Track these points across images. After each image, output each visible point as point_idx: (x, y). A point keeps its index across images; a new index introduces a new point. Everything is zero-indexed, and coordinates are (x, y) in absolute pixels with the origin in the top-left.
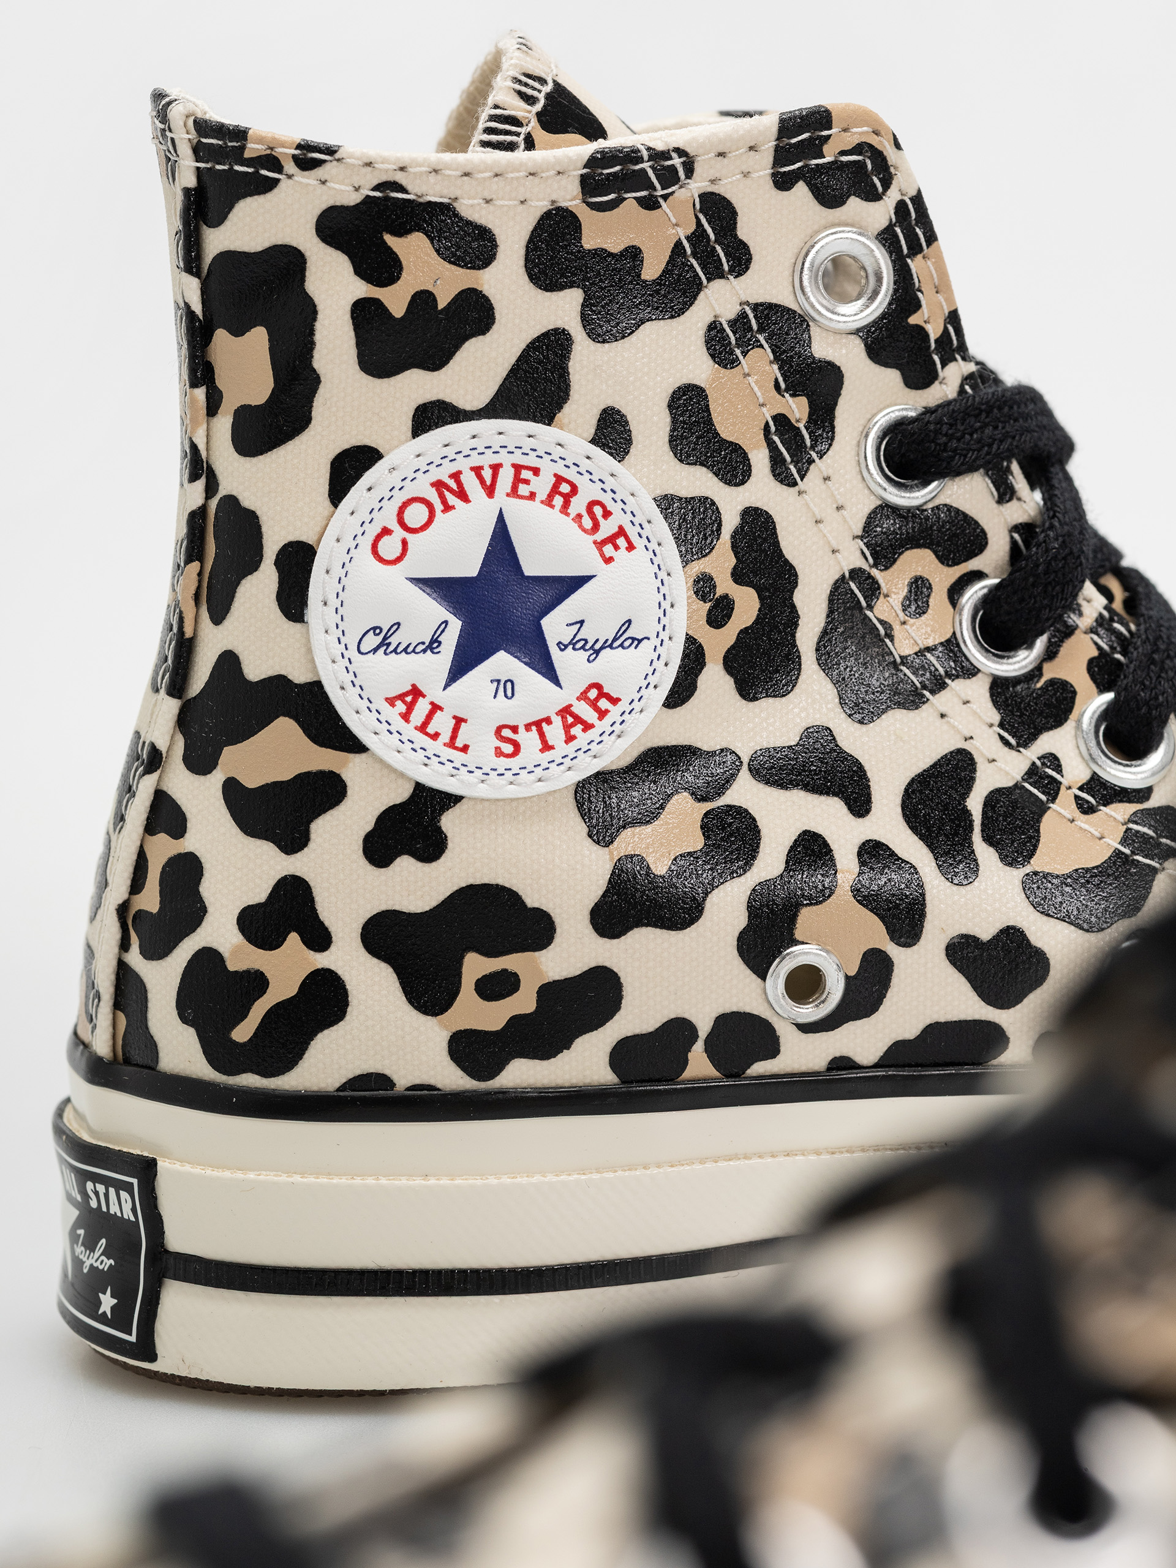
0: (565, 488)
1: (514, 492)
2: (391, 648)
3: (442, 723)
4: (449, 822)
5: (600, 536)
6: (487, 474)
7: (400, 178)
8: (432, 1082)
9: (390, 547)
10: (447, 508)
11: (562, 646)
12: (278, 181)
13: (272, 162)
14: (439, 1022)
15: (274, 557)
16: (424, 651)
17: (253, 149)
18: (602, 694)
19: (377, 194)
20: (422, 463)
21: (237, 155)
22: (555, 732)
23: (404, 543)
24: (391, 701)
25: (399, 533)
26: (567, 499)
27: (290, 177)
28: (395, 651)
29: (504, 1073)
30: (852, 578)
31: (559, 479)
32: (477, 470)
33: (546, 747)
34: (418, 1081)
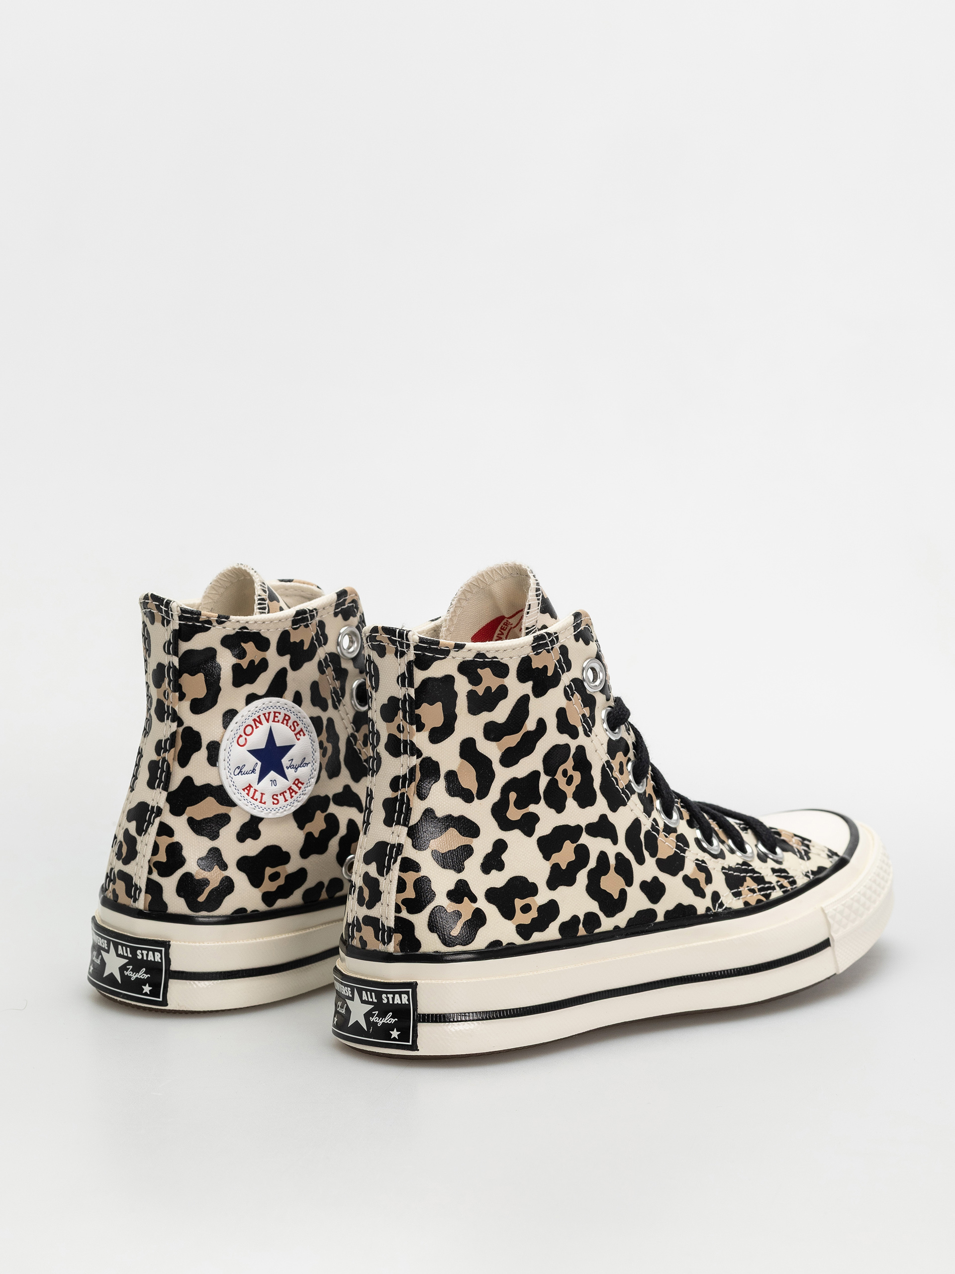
0: (287, 718)
1: (274, 721)
2: (243, 773)
3: (258, 796)
4: (261, 826)
5: (296, 732)
6: (267, 715)
7: (247, 625)
8: (257, 909)
9: (242, 741)
10: (257, 727)
11: (288, 768)
12: (210, 628)
13: (209, 622)
14: (259, 890)
15: (206, 746)
16: (251, 773)
17: (203, 618)
18: (299, 782)
19: (240, 631)
20: (250, 713)
21: (197, 620)
22: (287, 795)
23: (246, 739)
24: (244, 790)
25: (244, 736)
26: (287, 721)
27: (214, 626)
28: (244, 774)
29: (275, 904)
30: (351, 736)
31: (286, 715)
32: (264, 714)
33: (286, 800)
34: (253, 909)
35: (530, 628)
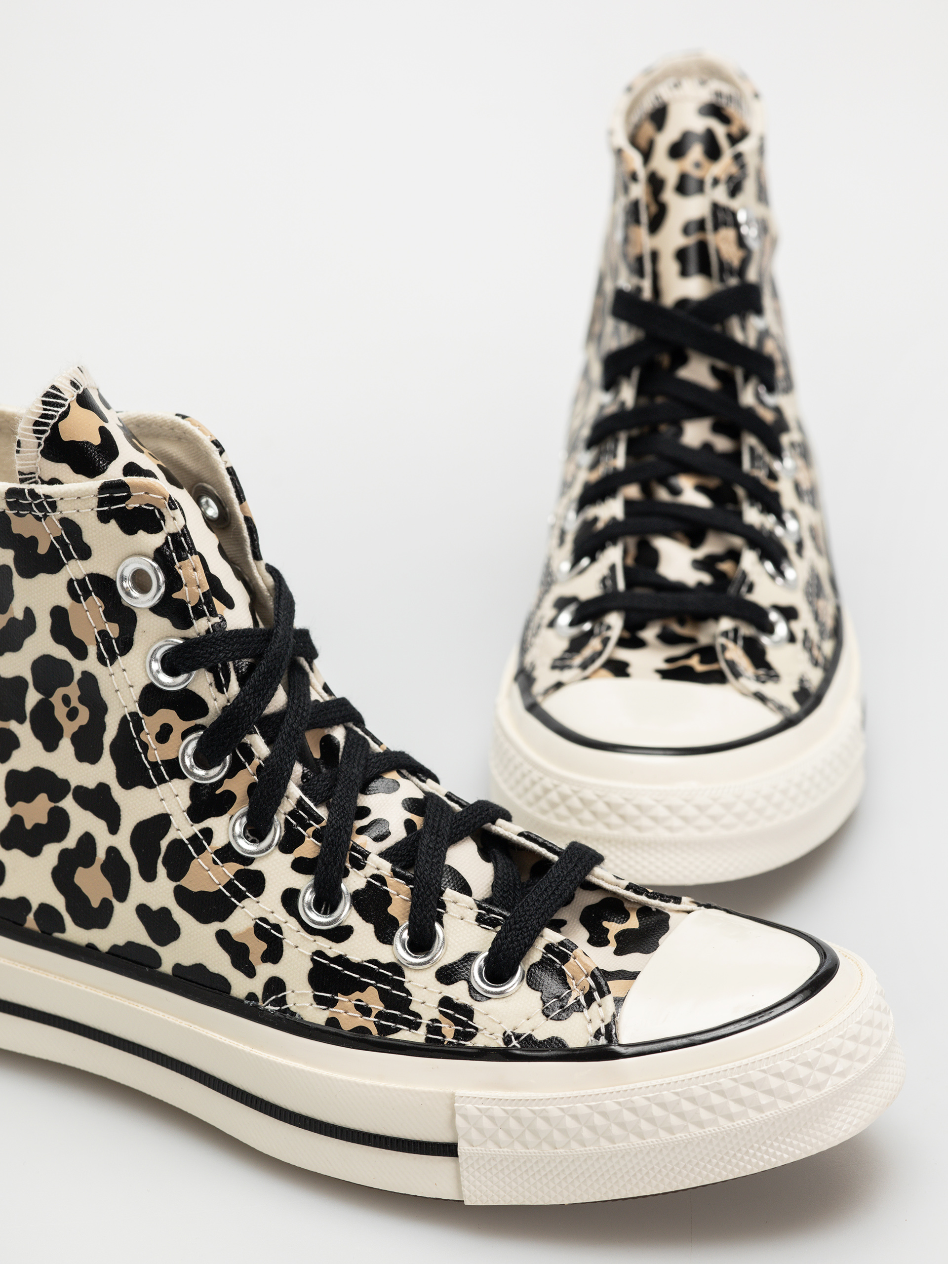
35: (25, 474)
